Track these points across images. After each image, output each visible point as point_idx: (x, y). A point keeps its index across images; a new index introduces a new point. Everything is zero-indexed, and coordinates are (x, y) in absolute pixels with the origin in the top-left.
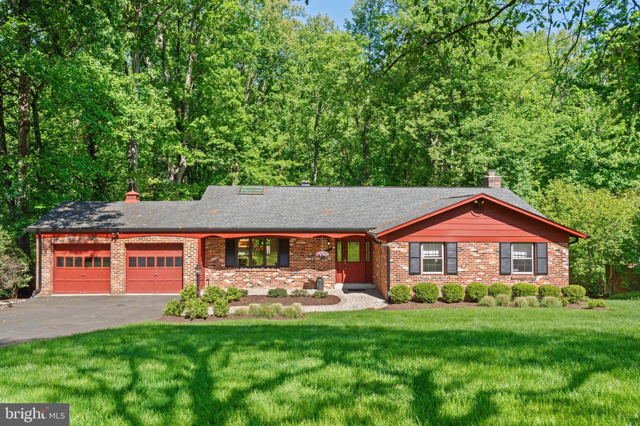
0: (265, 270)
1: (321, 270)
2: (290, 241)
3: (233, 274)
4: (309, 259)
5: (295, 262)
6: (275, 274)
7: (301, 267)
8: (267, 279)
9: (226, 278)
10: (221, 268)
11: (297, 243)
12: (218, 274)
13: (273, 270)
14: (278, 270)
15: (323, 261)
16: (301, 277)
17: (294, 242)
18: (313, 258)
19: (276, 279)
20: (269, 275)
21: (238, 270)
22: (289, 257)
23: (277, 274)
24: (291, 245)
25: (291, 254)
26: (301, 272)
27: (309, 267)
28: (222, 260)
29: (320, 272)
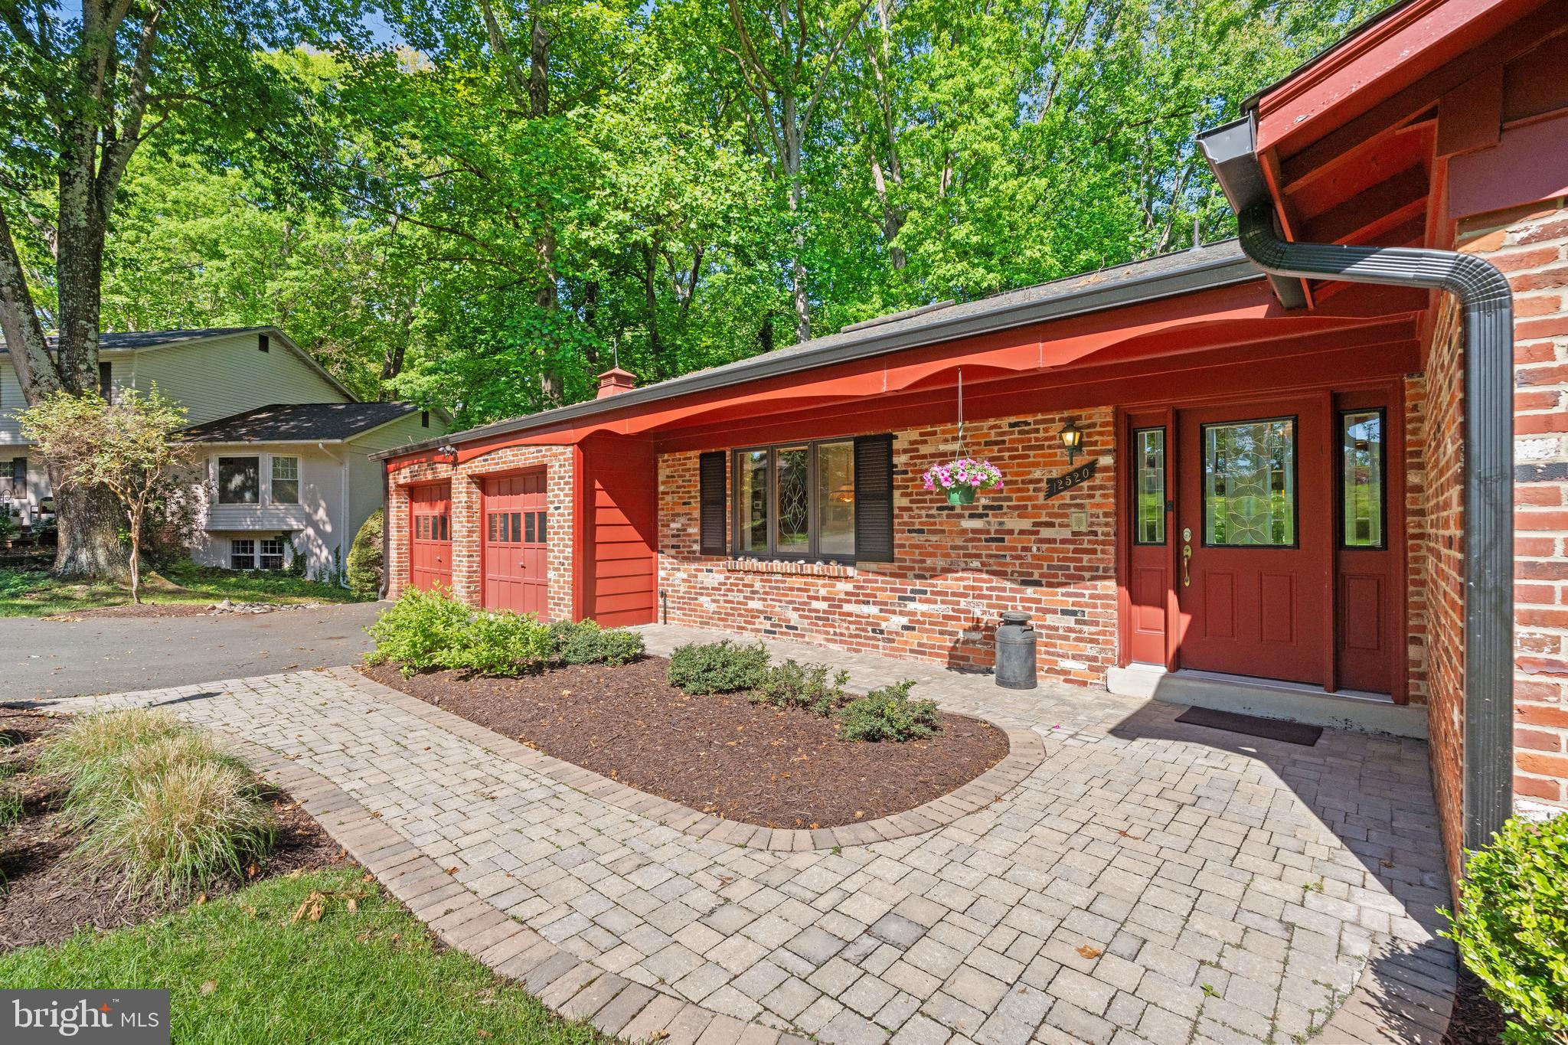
0: (808, 568)
1: (1037, 583)
2: (897, 445)
3: (721, 578)
4: (978, 524)
5: (918, 538)
6: (843, 587)
7: (941, 563)
8: (815, 605)
9: (704, 590)
10: (689, 558)
11: (924, 450)
12: (685, 576)
13: (835, 568)
14: (851, 571)
15: (1046, 533)
16: (939, 608)
17: (912, 450)
18: (993, 522)
19: (847, 608)
20: (823, 592)
21: (730, 562)
22: (892, 516)
23: (849, 587)
24: (900, 460)
25: (899, 500)
26: (940, 584)
27: (976, 564)
28: (694, 530)
29: (1030, 591)
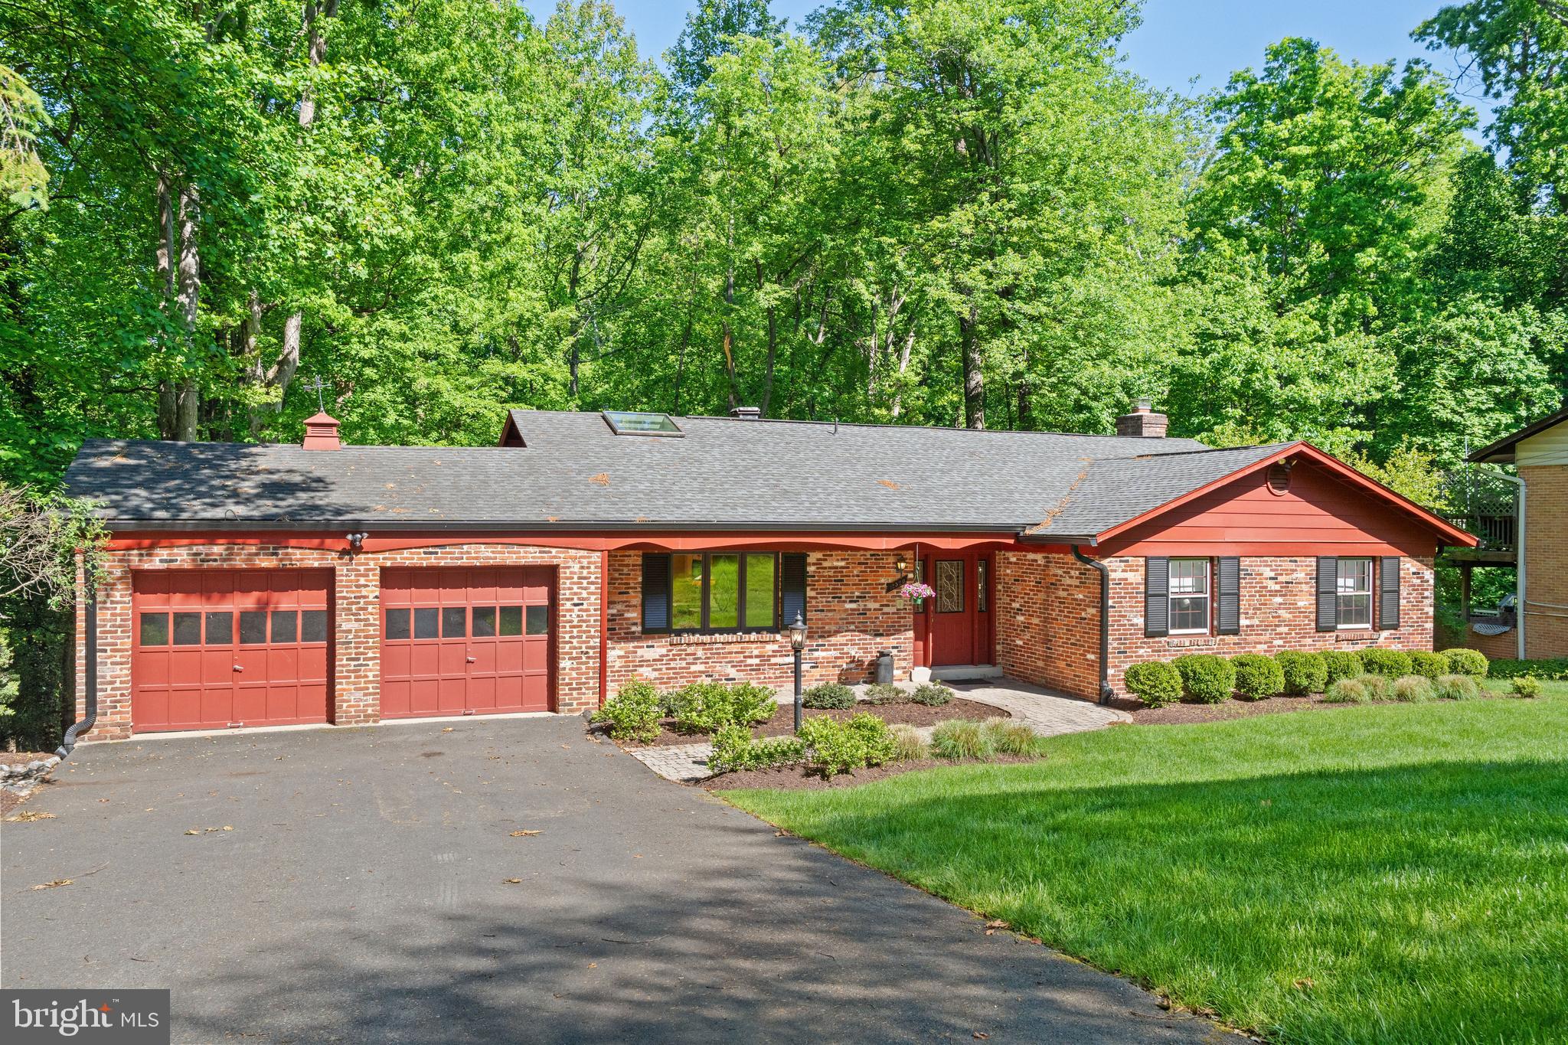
0: (746, 637)
1: (881, 635)
2: (810, 560)
3: (664, 651)
4: (853, 606)
5: (820, 615)
6: (770, 647)
7: (834, 628)
8: (749, 661)
9: (644, 663)
10: (629, 637)
11: (825, 564)
12: (622, 653)
13: (766, 636)
14: (778, 637)
15: (886, 609)
16: (833, 653)
17: (818, 563)
18: (862, 604)
19: (773, 660)
20: (756, 652)
21: (676, 639)
22: (805, 602)
23: (776, 647)
24: (811, 569)
25: (810, 593)
26: (833, 640)
27: (852, 627)
28: (634, 615)
29: (878, 640)
